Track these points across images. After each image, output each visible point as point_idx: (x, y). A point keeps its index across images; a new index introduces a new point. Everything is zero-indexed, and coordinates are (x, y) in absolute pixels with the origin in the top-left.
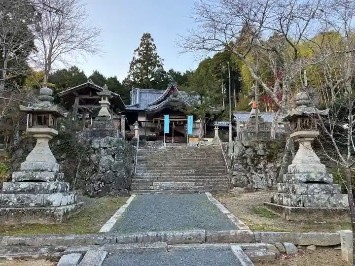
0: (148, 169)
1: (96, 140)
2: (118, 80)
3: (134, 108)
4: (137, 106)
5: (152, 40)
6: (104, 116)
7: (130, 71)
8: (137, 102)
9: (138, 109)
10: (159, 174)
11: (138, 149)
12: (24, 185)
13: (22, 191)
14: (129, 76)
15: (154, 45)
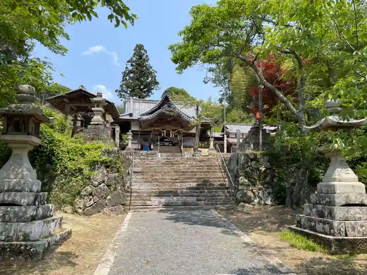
0: (145, 182)
3: (128, 117)
4: (131, 115)
5: (145, 51)
6: (98, 124)
7: (123, 81)
8: (131, 112)
9: (132, 118)
10: (157, 187)
15: (147, 56)
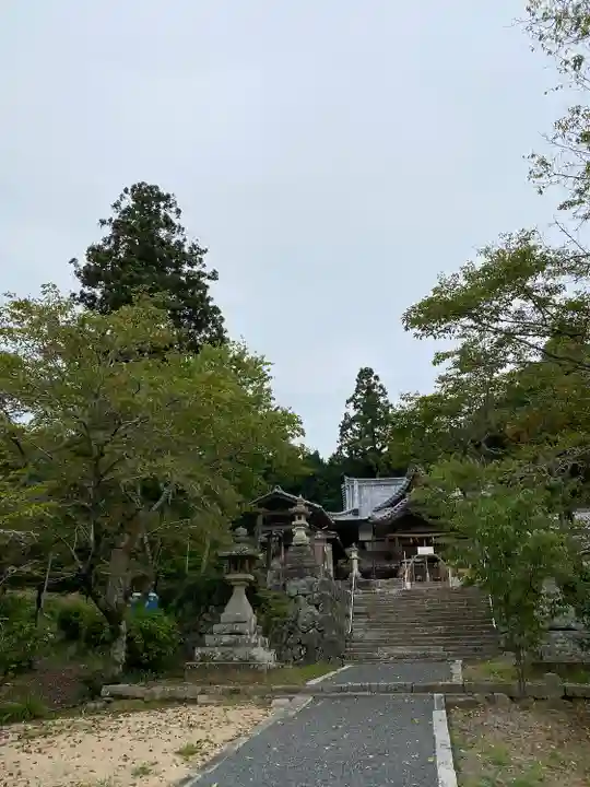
0: (371, 627)
1: (293, 583)
2: (321, 457)
3: (350, 517)
4: (356, 512)
5: (377, 378)
6: (301, 545)
7: (341, 440)
8: (356, 506)
9: (359, 518)
10: (388, 634)
11: (355, 594)
12: (226, 639)
13: (225, 645)
14: (340, 448)
15: (381, 387)
